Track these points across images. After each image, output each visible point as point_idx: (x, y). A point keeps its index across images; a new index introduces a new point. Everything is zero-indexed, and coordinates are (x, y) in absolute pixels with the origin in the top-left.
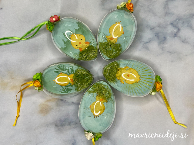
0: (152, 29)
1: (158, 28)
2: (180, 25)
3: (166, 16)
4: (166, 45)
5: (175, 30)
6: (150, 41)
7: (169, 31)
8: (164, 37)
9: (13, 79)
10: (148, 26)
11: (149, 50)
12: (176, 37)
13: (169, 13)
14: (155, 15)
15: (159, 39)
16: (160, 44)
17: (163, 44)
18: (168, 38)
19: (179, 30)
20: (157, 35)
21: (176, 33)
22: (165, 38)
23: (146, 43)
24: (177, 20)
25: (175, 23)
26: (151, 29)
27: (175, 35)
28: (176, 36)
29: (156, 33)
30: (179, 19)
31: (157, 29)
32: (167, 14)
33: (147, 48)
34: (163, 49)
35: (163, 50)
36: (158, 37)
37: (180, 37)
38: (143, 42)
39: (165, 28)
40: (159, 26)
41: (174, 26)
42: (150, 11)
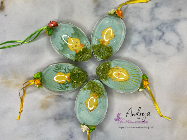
0: (140, 33)
1: (145, 32)
2: (164, 29)
3: (152, 21)
4: (152, 47)
5: (160, 34)
6: (138, 43)
7: (155, 35)
8: (150, 40)
9: (16, 78)
10: (136, 30)
11: (137, 51)
13: (155, 19)
14: (142, 20)
15: (146, 42)
16: (146, 46)
17: (150, 46)
18: (154, 40)
19: (163, 33)
20: (144, 38)
21: (161, 36)
23: (134, 45)
24: (161, 24)
25: (160, 28)
26: (139, 33)
28: (161, 39)
29: (143, 37)
30: (164, 24)
31: (145, 33)
32: (153, 19)
33: (135, 50)
35: (149, 51)
36: (145, 40)
37: (164, 40)
38: (132, 44)
39: (151, 31)
40: (146, 30)
41: (159, 30)
42: (138, 17)
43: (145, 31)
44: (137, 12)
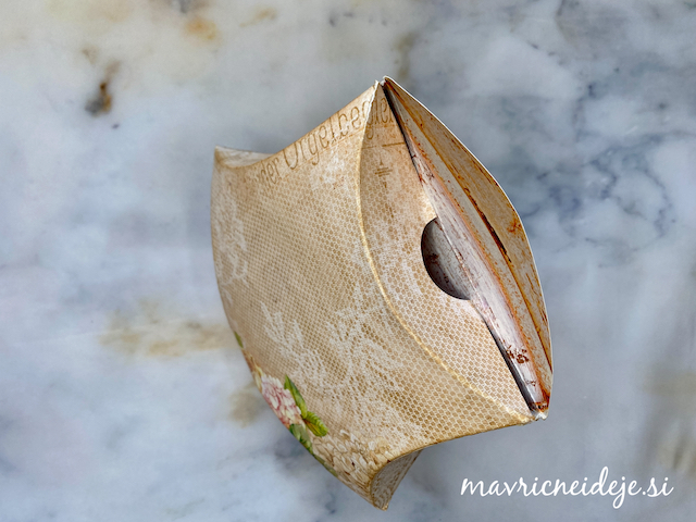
1: (558, 175)
2: (617, 166)
3: (577, 140)
4: (581, 222)
5: (605, 180)
7: (588, 183)
8: (575, 200)
9: (155, 322)
12: (607, 200)
13: (587, 134)
14: (549, 138)
15: (560, 205)
16: (562, 219)
17: (573, 217)
18: (586, 201)
19: (615, 179)
20: (555, 193)
21: (608, 187)
22: (577, 204)
24: (607, 151)
25: (603, 161)
26: (539, 178)
27: (605, 194)
28: (608, 196)
29: (553, 189)
30: (615, 148)
31: (556, 178)
32: (581, 134)
34: (572, 232)
36: (558, 200)
37: (619, 198)
39: (576, 173)
41: (600, 170)
42: (536, 127)
43: (559, 171)
44: (531, 111)
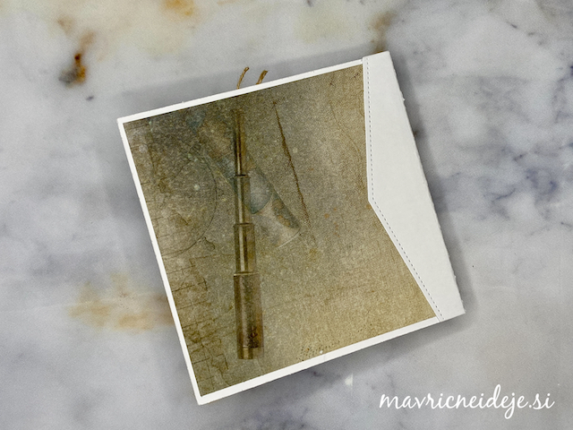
0: (519, 158)
1: (535, 156)
4: (557, 205)
6: (511, 192)
7: (566, 166)
8: (552, 183)
9: (125, 295)
10: (506, 150)
11: (508, 218)
14: (525, 119)
16: (537, 202)
17: (549, 200)
18: (563, 183)
20: (532, 175)
22: (553, 187)
23: (500, 197)
26: (515, 159)
29: (529, 171)
31: (533, 160)
32: (560, 116)
33: (503, 213)
34: (547, 215)
35: (546, 218)
38: (493, 194)
40: (538, 150)
42: (513, 108)
43: (536, 152)
44: (509, 92)
